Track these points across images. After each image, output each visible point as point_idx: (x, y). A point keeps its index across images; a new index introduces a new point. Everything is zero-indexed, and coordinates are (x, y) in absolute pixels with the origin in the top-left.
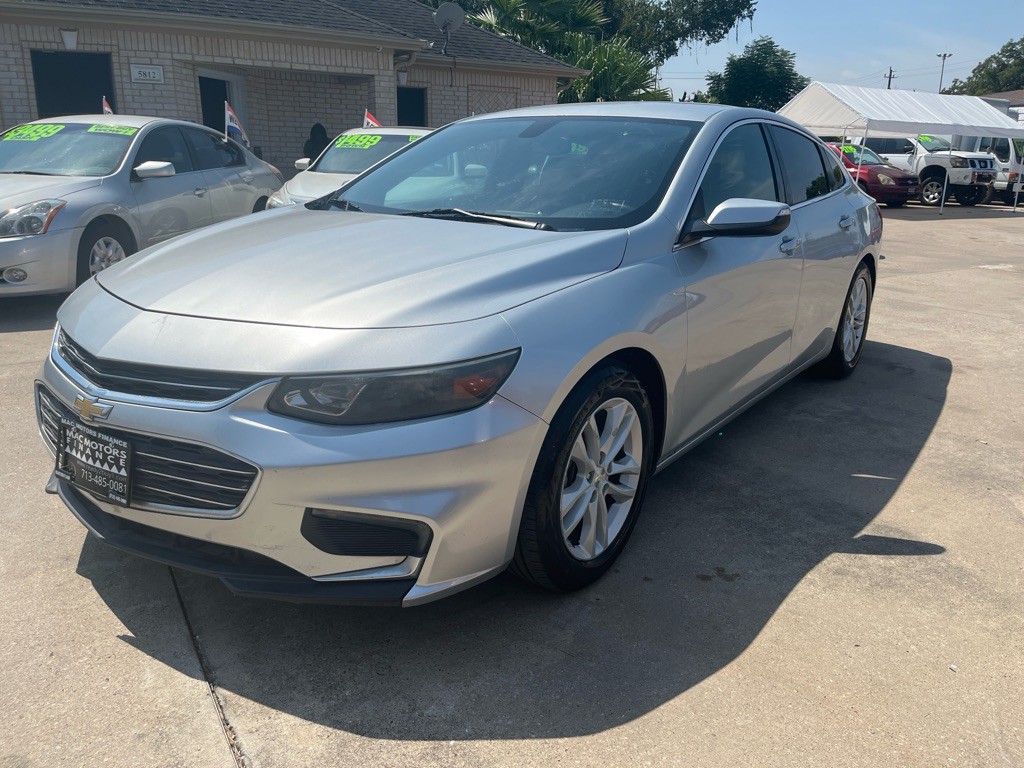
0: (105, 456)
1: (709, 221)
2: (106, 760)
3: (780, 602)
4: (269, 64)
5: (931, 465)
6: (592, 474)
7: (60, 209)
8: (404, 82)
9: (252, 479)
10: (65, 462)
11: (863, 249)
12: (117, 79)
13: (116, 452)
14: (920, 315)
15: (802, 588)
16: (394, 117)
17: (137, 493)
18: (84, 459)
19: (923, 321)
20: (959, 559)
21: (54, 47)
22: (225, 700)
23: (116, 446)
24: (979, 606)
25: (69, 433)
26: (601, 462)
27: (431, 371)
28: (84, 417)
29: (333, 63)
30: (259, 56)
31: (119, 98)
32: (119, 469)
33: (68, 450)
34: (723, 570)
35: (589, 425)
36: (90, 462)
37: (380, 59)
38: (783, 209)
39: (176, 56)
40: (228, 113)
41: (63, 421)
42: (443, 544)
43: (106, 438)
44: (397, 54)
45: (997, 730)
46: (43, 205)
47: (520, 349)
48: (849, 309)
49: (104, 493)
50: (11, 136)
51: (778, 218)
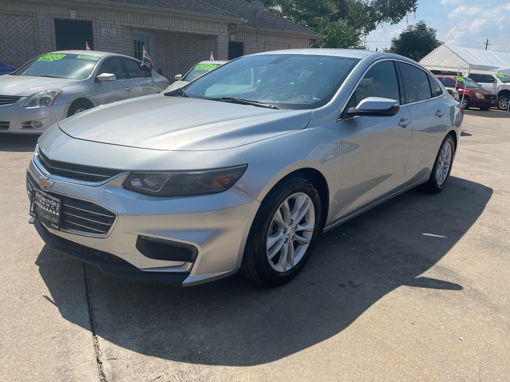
0: (50, 205)
1: (357, 108)
2: (36, 347)
3: (377, 300)
4: (167, 29)
5: (473, 238)
6: (286, 229)
7: (60, 94)
8: (233, 39)
9: (114, 219)
10: (34, 208)
11: (449, 127)
12: (94, 34)
13: (55, 204)
14: (485, 164)
15: (391, 294)
16: (227, 56)
17: (63, 224)
18: (42, 207)
19: (485, 167)
20: (477, 285)
21: (66, 17)
22: (96, 325)
23: (55, 201)
24: (482, 309)
25: (37, 195)
26: (291, 224)
27: (201, 173)
28: (42, 187)
29: (198, 29)
30: (163, 25)
31: (95, 43)
32: (56, 212)
33: (36, 202)
34: (352, 282)
35: (284, 204)
36: (44, 208)
37: (221, 27)
38: (396, 103)
39: (123, 24)
40: (144, 52)
41: (34, 189)
42: (203, 257)
43: (51, 197)
44: (230, 25)
45: (477, 371)
46: (52, 92)
47: (247, 164)
48: (440, 157)
49: (49, 223)
50: (40, 59)
51: (392, 107)
